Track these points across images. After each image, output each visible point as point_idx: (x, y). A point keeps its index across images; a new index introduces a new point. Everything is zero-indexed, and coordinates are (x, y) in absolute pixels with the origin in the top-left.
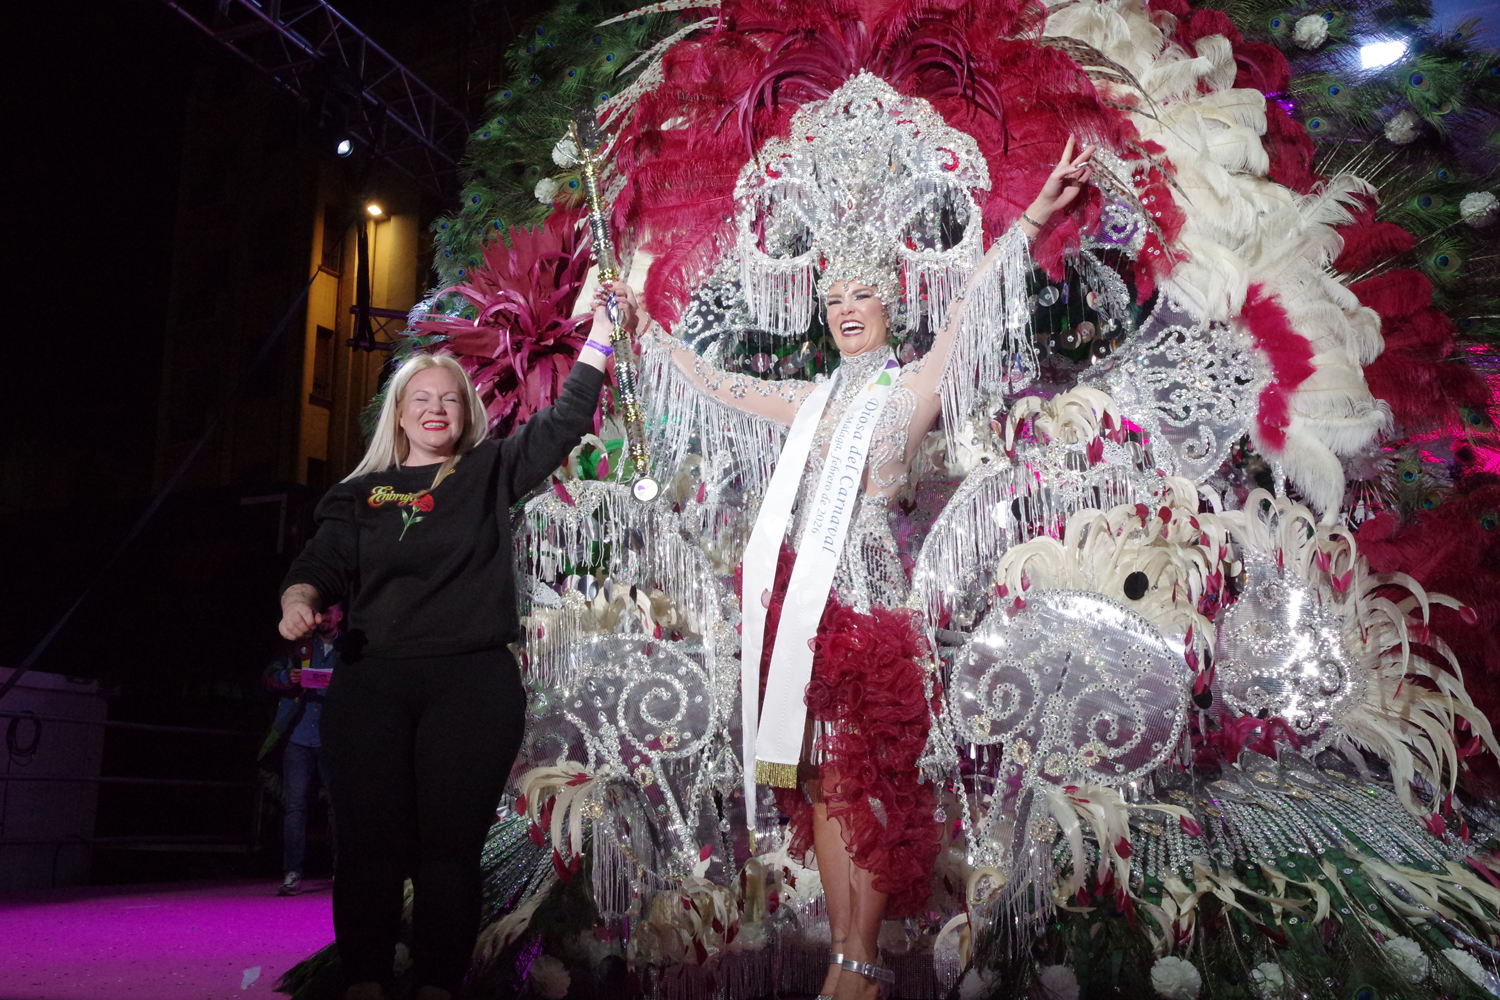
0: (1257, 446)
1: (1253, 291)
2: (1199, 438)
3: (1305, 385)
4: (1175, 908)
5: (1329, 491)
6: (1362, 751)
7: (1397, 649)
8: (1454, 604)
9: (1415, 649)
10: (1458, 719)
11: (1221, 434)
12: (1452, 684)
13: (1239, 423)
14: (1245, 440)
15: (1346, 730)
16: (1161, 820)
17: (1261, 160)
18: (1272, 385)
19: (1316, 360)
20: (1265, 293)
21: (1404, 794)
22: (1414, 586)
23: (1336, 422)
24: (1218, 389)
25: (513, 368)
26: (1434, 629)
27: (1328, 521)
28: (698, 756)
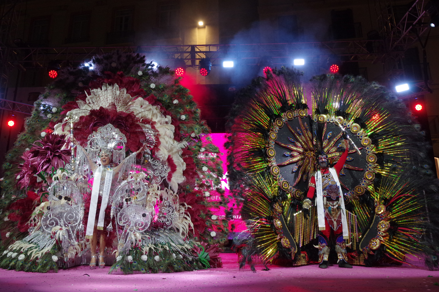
0: (167, 180)
1: (169, 156)
2: (158, 178)
3: (175, 172)
4: (146, 249)
5: (176, 188)
6: (176, 228)
7: (183, 213)
8: (191, 207)
9: (185, 213)
10: (189, 224)
11: (162, 178)
12: (189, 219)
13: (164, 177)
14: (165, 179)
15: (174, 225)
16: (146, 237)
17: (173, 137)
18: (170, 172)
19: (177, 168)
20: (171, 157)
21: (181, 234)
22: (186, 204)
23: (178, 179)
24: (162, 171)
25: (50, 158)
26: (188, 210)
27: (175, 194)
28: (76, 225)
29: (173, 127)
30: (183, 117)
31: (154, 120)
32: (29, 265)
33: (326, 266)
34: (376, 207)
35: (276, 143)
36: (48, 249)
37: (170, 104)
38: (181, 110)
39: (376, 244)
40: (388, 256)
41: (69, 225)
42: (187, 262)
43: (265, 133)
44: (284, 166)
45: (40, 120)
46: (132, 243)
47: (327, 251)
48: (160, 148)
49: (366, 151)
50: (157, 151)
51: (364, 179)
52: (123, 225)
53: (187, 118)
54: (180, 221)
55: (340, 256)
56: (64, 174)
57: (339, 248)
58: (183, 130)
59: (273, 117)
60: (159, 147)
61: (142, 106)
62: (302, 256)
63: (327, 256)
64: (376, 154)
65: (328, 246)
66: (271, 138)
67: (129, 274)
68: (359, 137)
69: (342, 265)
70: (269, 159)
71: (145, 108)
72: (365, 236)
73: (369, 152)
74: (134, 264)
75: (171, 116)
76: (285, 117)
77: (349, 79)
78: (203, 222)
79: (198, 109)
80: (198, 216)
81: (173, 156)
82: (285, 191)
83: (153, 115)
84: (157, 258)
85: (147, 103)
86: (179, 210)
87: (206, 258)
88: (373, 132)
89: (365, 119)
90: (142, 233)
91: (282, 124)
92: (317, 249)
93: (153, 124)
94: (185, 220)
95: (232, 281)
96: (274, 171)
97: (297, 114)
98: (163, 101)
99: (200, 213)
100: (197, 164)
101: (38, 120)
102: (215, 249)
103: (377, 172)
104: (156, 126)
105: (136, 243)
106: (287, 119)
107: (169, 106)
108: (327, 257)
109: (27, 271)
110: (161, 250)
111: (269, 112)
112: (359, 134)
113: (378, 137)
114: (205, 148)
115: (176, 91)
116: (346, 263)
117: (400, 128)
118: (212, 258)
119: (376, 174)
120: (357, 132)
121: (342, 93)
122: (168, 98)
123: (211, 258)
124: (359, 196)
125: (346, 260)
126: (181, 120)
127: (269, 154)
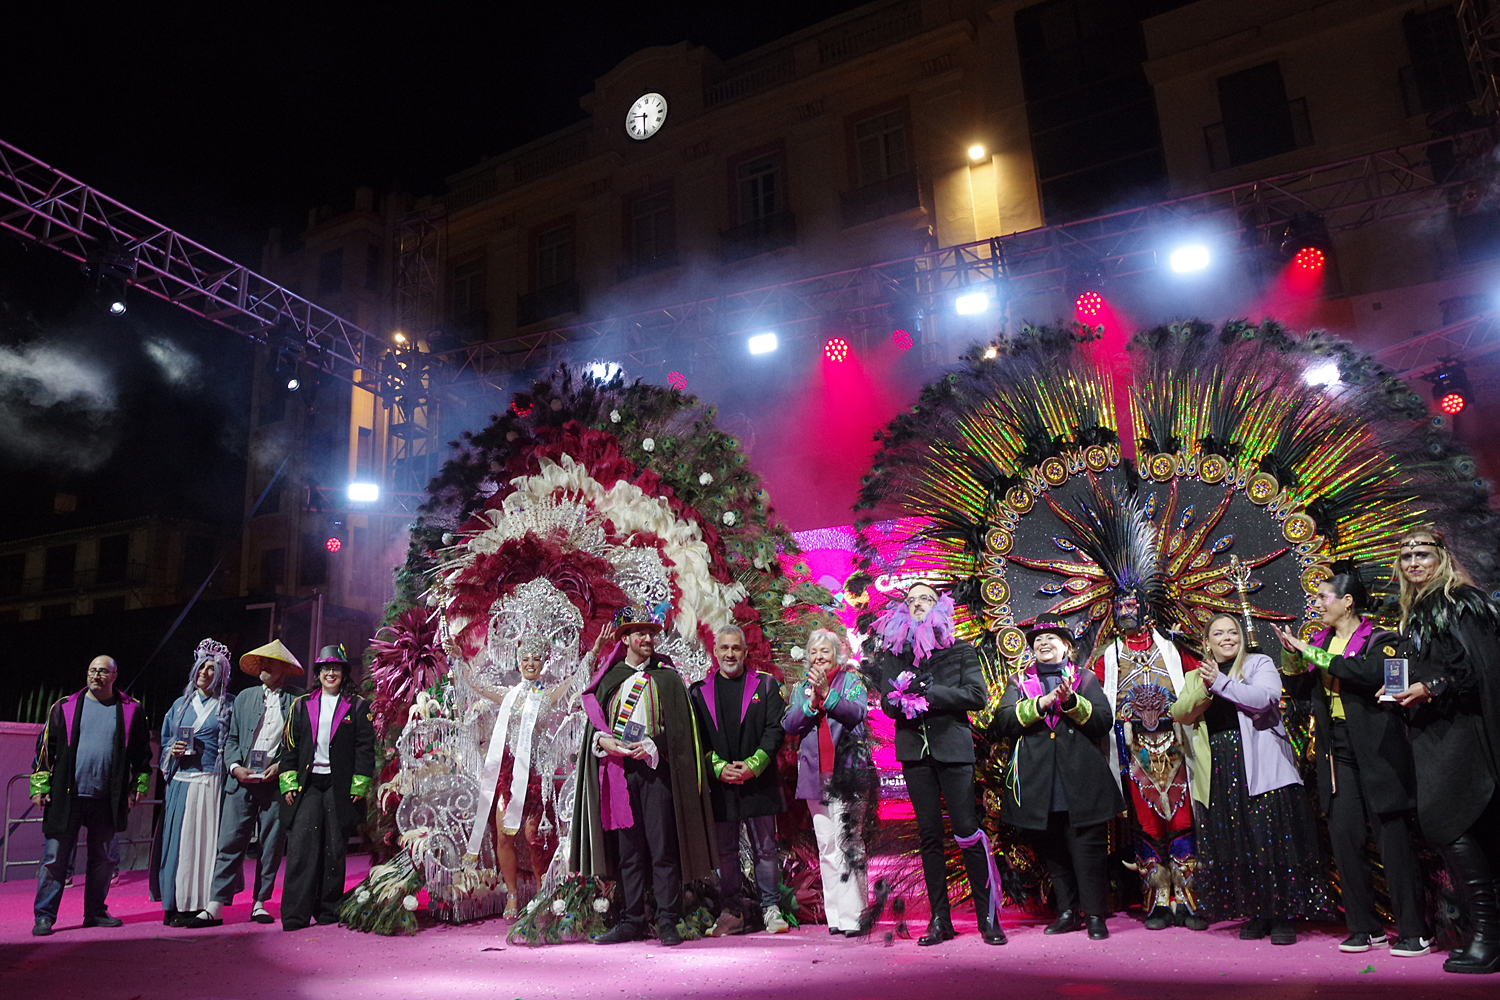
17: (707, 573)
25: (407, 667)
30: (729, 518)
31: (662, 535)
35: (1010, 560)
37: (692, 489)
38: (722, 499)
48: (683, 609)
49: (1300, 557)
50: (676, 615)
53: (739, 518)
58: (734, 554)
60: (680, 606)
61: (629, 502)
64: (1331, 566)
66: (992, 548)
68: (1274, 514)
71: (637, 505)
73: (1308, 560)
75: (698, 519)
79: (763, 491)
83: (657, 522)
85: (638, 491)
88: (1319, 494)
89: (1292, 458)
91: (1030, 501)
93: (659, 543)
96: (1006, 643)
97: (1081, 465)
98: (674, 481)
104: (666, 550)
106: (1046, 486)
107: (690, 495)
111: (987, 475)
112: (1273, 506)
113: (1335, 509)
114: (795, 596)
115: (703, 451)
120: (1268, 499)
122: (687, 472)
123: (799, 902)
125: (1194, 908)
126: (725, 525)
127: (987, 597)
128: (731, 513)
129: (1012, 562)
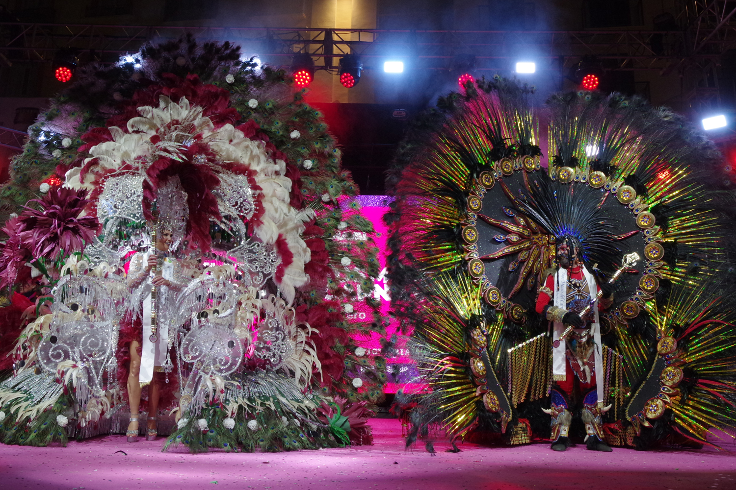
0: (274, 280)
1: (280, 236)
2: (259, 276)
3: (290, 266)
4: (232, 407)
5: (291, 296)
6: (289, 369)
7: (302, 342)
8: (317, 331)
9: (306, 343)
10: (314, 363)
11: (265, 276)
12: (314, 353)
13: (270, 274)
14: (271, 279)
15: (286, 363)
16: (232, 385)
17: (288, 200)
18: (280, 265)
19: (294, 259)
20: (284, 237)
21: (297, 380)
22: (308, 326)
23: (296, 278)
24: (266, 263)
25: (57, 233)
26: (311, 338)
27: (289, 306)
28: (104, 360)
29: (289, 182)
30: (308, 164)
31: (254, 167)
32: (13, 431)
33: (563, 447)
34: (658, 341)
35: (479, 217)
36: (50, 402)
37: (284, 139)
38: (306, 150)
39: (655, 409)
40: (677, 432)
41: (91, 359)
42: (308, 433)
43: (460, 198)
44: (494, 260)
45: (38, 161)
46: (207, 396)
47: (567, 419)
48: (264, 221)
49: (645, 237)
50: (258, 225)
51: (639, 289)
52: (192, 361)
53: (316, 165)
54: (297, 357)
55: (589, 428)
56: (82, 265)
57: (588, 415)
58: (308, 189)
59: (476, 168)
60: (261, 219)
61: (231, 141)
62: (521, 428)
63: (567, 428)
64: (662, 244)
65: (568, 410)
66: (471, 207)
67: (200, 452)
68: (632, 210)
69: (594, 445)
70: (465, 247)
71: (238, 144)
72: (636, 394)
73: (649, 239)
74: (210, 434)
75: (286, 161)
76: (499, 168)
77: (618, 101)
78: (339, 360)
79: (337, 150)
80: (331, 348)
81: (288, 235)
82: (493, 307)
83: (252, 157)
84: (253, 424)
85: (241, 134)
86: (295, 337)
87: (343, 427)
88: (659, 202)
89: (646, 178)
90: (226, 378)
91: (493, 182)
92: (548, 415)
93: (250, 174)
94: (305, 354)
95: (393, 471)
96: (473, 268)
97: (521, 165)
98: (271, 132)
99: (333, 343)
100: (332, 251)
101: (34, 160)
102: (360, 410)
103: (663, 277)
104: (257, 179)
105: (214, 396)
106: (502, 174)
107: (282, 143)
108: (567, 431)
109: (10, 443)
110: (260, 409)
111: (469, 160)
112: (632, 205)
113: (668, 211)
114: (348, 223)
115: (297, 115)
116: (599, 442)
117: (710, 196)
118: (355, 427)
119: (661, 280)
120: (629, 201)
121: (605, 127)
122: (280, 128)
123: (352, 426)
124: (628, 320)
125: (601, 436)
126: (304, 168)
127: (465, 237)
128: (309, 161)
129: (481, 219)
